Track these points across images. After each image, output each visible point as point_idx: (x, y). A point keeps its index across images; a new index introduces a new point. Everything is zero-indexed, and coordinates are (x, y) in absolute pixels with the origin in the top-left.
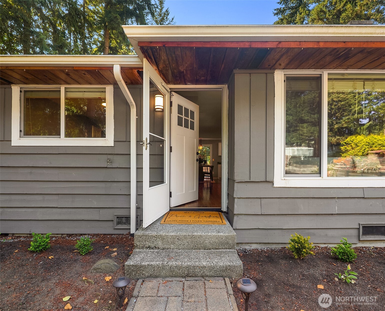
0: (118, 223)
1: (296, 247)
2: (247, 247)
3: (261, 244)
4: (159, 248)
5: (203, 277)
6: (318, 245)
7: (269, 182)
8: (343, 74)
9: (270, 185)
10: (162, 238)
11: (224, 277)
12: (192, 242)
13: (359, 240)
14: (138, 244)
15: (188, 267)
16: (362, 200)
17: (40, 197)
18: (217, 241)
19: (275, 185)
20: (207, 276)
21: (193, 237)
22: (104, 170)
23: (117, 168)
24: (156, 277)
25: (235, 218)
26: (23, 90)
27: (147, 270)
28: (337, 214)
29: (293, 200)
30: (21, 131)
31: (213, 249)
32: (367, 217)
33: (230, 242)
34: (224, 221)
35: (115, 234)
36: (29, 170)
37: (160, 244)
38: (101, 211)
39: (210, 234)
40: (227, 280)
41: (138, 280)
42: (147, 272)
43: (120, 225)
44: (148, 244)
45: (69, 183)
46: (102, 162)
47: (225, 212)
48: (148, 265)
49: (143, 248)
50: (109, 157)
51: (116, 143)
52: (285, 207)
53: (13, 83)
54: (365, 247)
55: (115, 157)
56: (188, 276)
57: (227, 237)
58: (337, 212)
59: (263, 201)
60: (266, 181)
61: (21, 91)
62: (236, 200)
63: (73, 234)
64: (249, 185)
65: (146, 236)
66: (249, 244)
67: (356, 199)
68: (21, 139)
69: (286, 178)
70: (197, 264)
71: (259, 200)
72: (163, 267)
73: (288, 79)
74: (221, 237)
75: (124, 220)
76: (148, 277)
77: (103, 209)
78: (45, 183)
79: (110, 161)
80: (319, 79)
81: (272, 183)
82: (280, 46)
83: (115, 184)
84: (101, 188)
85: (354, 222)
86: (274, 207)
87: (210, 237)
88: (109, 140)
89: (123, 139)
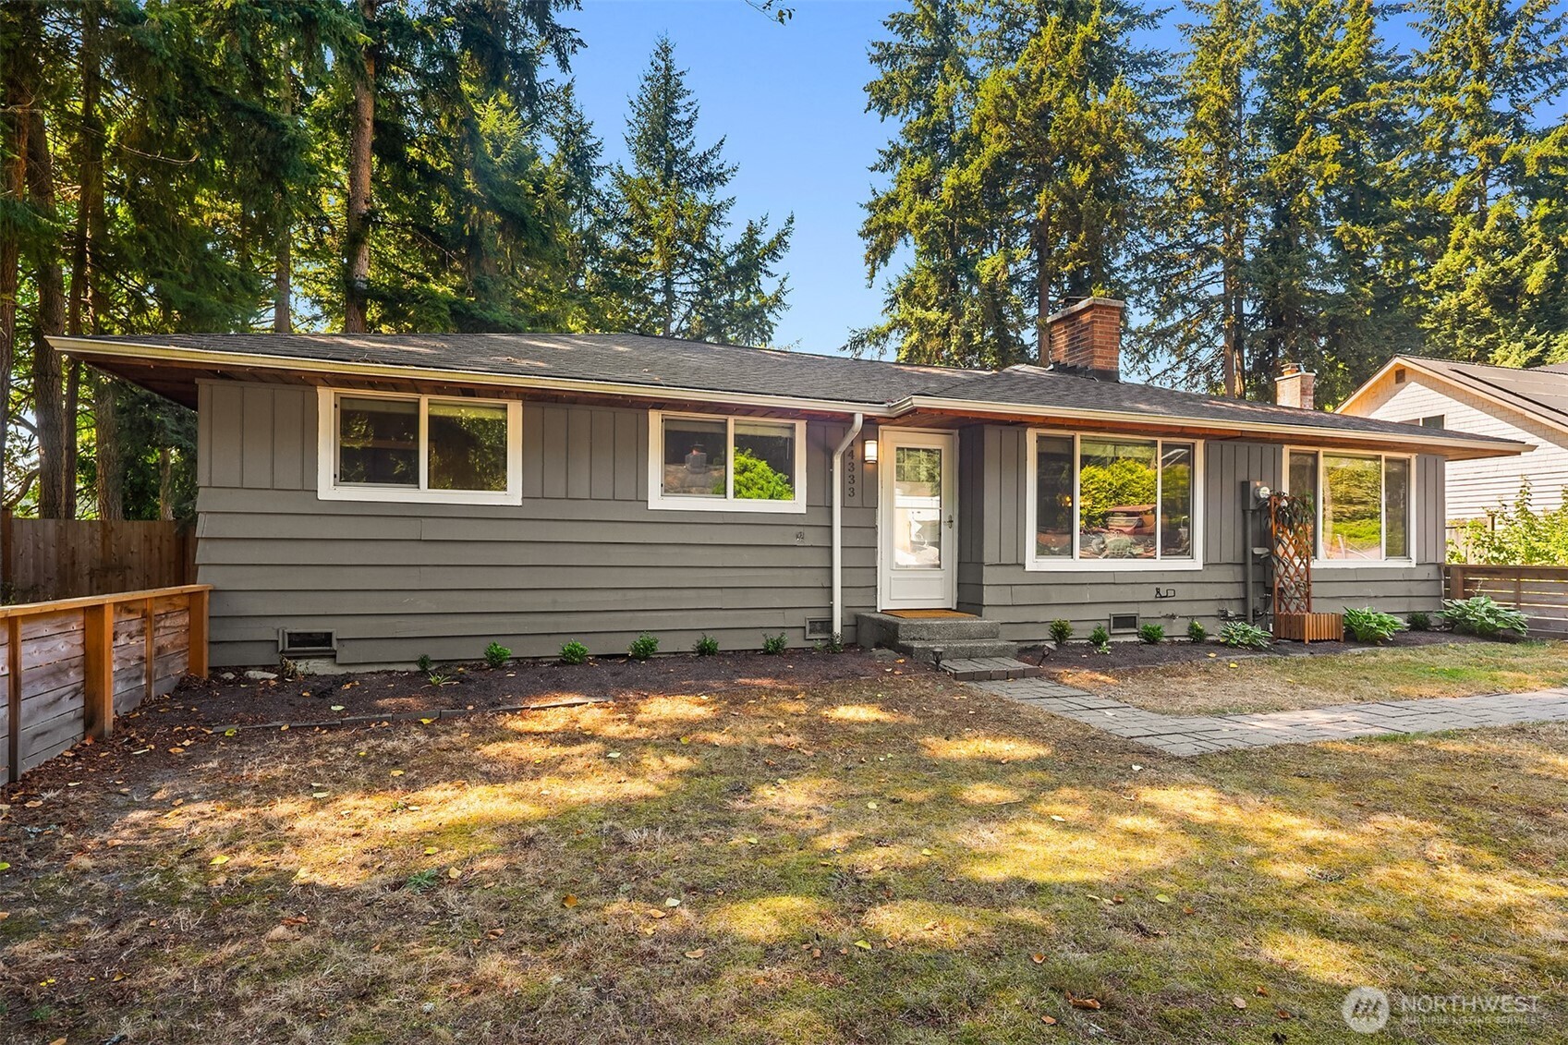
0: (811, 631)
7: (1021, 565)
9: (1021, 568)
10: (928, 627)
13: (1111, 634)
14: (903, 634)
15: (971, 648)
16: (1112, 586)
17: (693, 593)
18: (981, 629)
19: (1027, 569)
22: (792, 550)
23: (810, 546)
25: (984, 609)
28: (1090, 603)
29: (1045, 587)
30: (663, 486)
31: (977, 638)
32: (1117, 606)
33: (995, 630)
34: (971, 615)
35: (807, 648)
37: (925, 634)
38: (787, 612)
39: (975, 621)
43: (813, 634)
45: (737, 570)
46: (788, 536)
47: (955, 610)
49: (907, 639)
51: (809, 507)
52: (1037, 596)
55: (808, 531)
57: (991, 625)
58: (1088, 601)
59: (1021, 588)
60: (1018, 564)
61: (662, 421)
64: (999, 569)
67: (1108, 586)
68: (664, 498)
69: (1038, 560)
71: (1010, 587)
74: (986, 625)
75: (818, 625)
77: (790, 610)
78: (703, 569)
79: (801, 536)
80: (1071, 439)
81: (1025, 565)
83: (806, 571)
84: (784, 578)
85: (1105, 613)
86: (1026, 596)
87: (976, 625)
88: (796, 504)
89: (819, 504)
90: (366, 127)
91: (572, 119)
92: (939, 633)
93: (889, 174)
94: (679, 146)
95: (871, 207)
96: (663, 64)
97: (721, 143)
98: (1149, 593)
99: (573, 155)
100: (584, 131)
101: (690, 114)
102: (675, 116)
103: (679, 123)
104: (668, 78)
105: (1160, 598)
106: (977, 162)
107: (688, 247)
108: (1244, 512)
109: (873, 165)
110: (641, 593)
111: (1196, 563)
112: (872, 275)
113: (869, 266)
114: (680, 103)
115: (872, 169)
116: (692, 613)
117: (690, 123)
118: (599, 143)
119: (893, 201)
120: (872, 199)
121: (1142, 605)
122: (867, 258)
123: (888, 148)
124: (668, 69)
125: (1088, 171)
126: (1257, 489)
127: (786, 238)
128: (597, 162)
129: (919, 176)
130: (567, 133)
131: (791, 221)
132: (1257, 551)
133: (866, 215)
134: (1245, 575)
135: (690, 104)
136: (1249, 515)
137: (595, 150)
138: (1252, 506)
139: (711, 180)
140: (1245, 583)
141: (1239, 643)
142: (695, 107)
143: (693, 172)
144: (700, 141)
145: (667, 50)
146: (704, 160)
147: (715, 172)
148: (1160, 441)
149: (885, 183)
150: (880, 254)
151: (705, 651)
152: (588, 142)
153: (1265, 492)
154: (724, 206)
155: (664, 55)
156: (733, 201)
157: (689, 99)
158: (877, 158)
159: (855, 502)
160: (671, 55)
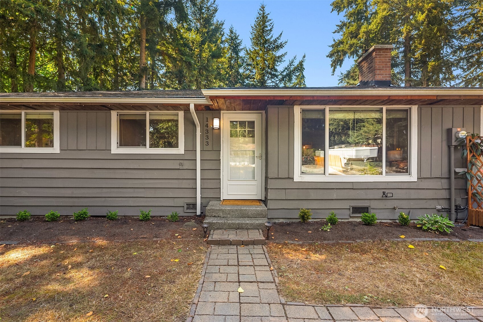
0: (187, 208)
1: (302, 215)
2: (277, 221)
3: (286, 219)
4: (220, 217)
5: (247, 229)
6: (323, 220)
7: (290, 178)
8: (340, 108)
9: (291, 180)
10: (223, 211)
11: (258, 229)
12: (240, 213)
13: (350, 217)
14: (208, 214)
15: (238, 224)
16: (352, 190)
17: (132, 190)
18: (255, 213)
19: (294, 181)
20: (249, 229)
21: (241, 210)
22: (177, 171)
23: (187, 169)
24: (221, 229)
25: (269, 201)
26: (119, 114)
27: (216, 225)
28: (335, 199)
29: (307, 190)
30: (117, 143)
31: (253, 217)
32: (355, 201)
33: (264, 213)
34: (261, 204)
35: (185, 216)
36: (124, 171)
37: (221, 214)
38: (175, 199)
39: (251, 209)
40: (260, 230)
41: (211, 230)
42: (216, 227)
43: (188, 210)
44: (214, 214)
45: (152, 180)
46: (175, 165)
47: (263, 200)
48: (216, 222)
49: (211, 217)
50: (181, 161)
51: (185, 151)
52: (302, 195)
53: (112, 110)
54: (354, 221)
55: (185, 162)
56: (238, 229)
57: (262, 210)
58: (335, 198)
59: (287, 190)
60: (289, 178)
61: (117, 115)
62: (269, 190)
63: (155, 216)
64: (277, 180)
65: (213, 209)
66: (278, 219)
67: (348, 190)
68: (118, 149)
69: (302, 176)
70: (244, 222)
71: (284, 190)
72: (225, 224)
73: (303, 111)
74: (258, 211)
75: (191, 206)
76: (216, 229)
77: (177, 198)
78: (136, 180)
79: (181, 164)
80: (323, 111)
81: (293, 179)
82: (291, 99)
83: (185, 181)
84: (175, 184)
85: (347, 205)
86: (293, 195)
87: (252, 210)
88: (181, 150)
89: (191, 149)
90: (143, 41)
91: (233, 35)
92: (229, 214)
93: (341, 33)
94: (268, 38)
95: (333, 46)
96: (262, 12)
97: (281, 34)
98: (379, 194)
99: (233, 47)
100: (236, 38)
101: (271, 27)
102: (266, 29)
103: (267, 31)
104: (263, 17)
105: (385, 197)
106: (375, 21)
107: (269, 70)
108: (449, 147)
109: (334, 31)
110: (109, 190)
111: (413, 177)
112: (334, 71)
113: (333, 68)
114: (267, 24)
115: (334, 33)
116: (131, 199)
117: (271, 30)
118: (241, 41)
119: (341, 42)
120: (333, 43)
121: (372, 202)
122: (332, 65)
123: (340, 24)
124: (264, 13)
125: (425, 14)
126: (458, 132)
127: (303, 63)
128: (241, 47)
129: (352, 31)
130: (231, 40)
131: (304, 57)
132: (459, 170)
133: (331, 49)
134: (450, 184)
135: (271, 24)
136: (452, 149)
137: (239, 44)
138: (454, 143)
139: (281, 46)
140: (450, 189)
141: (429, 228)
142: (272, 24)
143: (272, 46)
144: (274, 35)
145: (263, 8)
146: (275, 41)
147: (279, 45)
148: (385, 108)
149: (339, 37)
150: (337, 62)
152: (238, 42)
153: (463, 134)
154: (283, 55)
155: (262, 9)
156: (286, 53)
157: (270, 22)
158: (336, 28)
159: (209, 148)
160: (265, 9)
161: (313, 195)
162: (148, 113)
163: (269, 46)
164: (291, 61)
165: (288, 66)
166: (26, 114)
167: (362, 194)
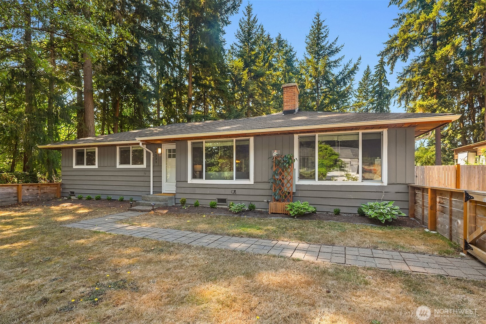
2: (179, 205)
6: (203, 205)
9: (186, 182)
12: (156, 199)
13: (217, 204)
15: (150, 203)
18: (162, 199)
19: (188, 183)
22: (143, 177)
23: (146, 176)
27: (141, 204)
28: (209, 194)
30: (119, 163)
32: (219, 195)
33: (166, 200)
37: (148, 199)
44: (145, 199)
46: (142, 174)
50: (144, 172)
55: (146, 172)
56: (150, 206)
59: (185, 188)
61: (119, 148)
62: (176, 188)
69: (192, 180)
71: (183, 188)
85: (215, 197)
86: (188, 191)
88: (144, 166)
89: (148, 165)
94: (323, 44)
96: (317, 20)
97: (337, 39)
100: (291, 51)
101: (326, 33)
102: (321, 35)
103: (322, 37)
104: (318, 25)
109: (392, 26)
111: (251, 181)
114: (322, 31)
115: (392, 28)
117: (326, 36)
118: (296, 53)
119: (396, 38)
120: (389, 39)
121: (228, 196)
123: (398, 17)
127: (358, 66)
128: (295, 59)
131: (360, 59)
135: (326, 30)
137: (293, 56)
139: (337, 50)
142: (328, 30)
143: (327, 51)
144: (329, 40)
145: (318, 16)
146: (331, 46)
148: (234, 139)
151: (122, 200)
152: (292, 53)
153: (275, 154)
154: (340, 59)
155: (317, 18)
156: (343, 57)
157: (326, 28)
158: (394, 23)
159: (157, 164)
160: (320, 16)
161: (198, 191)
162: (131, 147)
163: (324, 52)
164: (346, 65)
165: (343, 71)
166: (86, 149)
167: (222, 191)
